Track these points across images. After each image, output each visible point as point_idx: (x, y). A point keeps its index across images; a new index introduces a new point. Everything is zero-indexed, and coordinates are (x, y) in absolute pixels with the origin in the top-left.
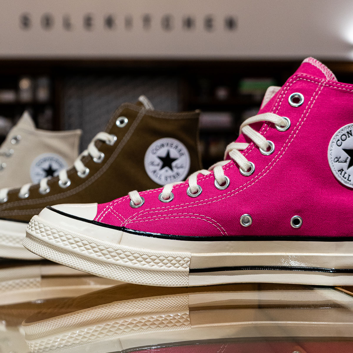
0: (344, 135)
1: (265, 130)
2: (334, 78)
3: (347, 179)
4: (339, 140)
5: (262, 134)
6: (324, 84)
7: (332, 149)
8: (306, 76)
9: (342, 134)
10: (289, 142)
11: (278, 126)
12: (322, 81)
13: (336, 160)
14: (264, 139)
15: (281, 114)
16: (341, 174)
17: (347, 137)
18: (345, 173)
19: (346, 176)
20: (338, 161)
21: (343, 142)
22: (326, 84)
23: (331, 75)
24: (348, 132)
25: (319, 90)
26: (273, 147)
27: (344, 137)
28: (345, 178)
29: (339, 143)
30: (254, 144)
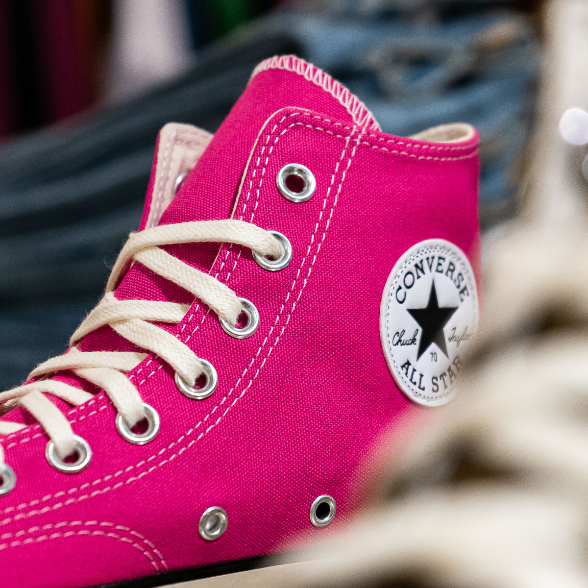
0: (409, 273)
1: (228, 268)
2: (371, 123)
3: (418, 384)
4: (400, 288)
5: (222, 279)
6: (358, 141)
7: (389, 311)
8: (312, 116)
9: (406, 271)
10: (293, 298)
11: (261, 255)
12: (352, 134)
13: (397, 338)
14: (232, 294)
15: (263, 223)
16: (406, 374)
17: (416, 276)
18: (414, 370)
19: (416, 378)
20: (400, 341)
21: (408, 291)
22: (362, 141)
23: (365, 113)
24: (416, 266)
25: (348, 154)
26: (255, 315)
27: (409, 279)
28: (415, 383)
29: (401, 294)
30: (205, 307)
